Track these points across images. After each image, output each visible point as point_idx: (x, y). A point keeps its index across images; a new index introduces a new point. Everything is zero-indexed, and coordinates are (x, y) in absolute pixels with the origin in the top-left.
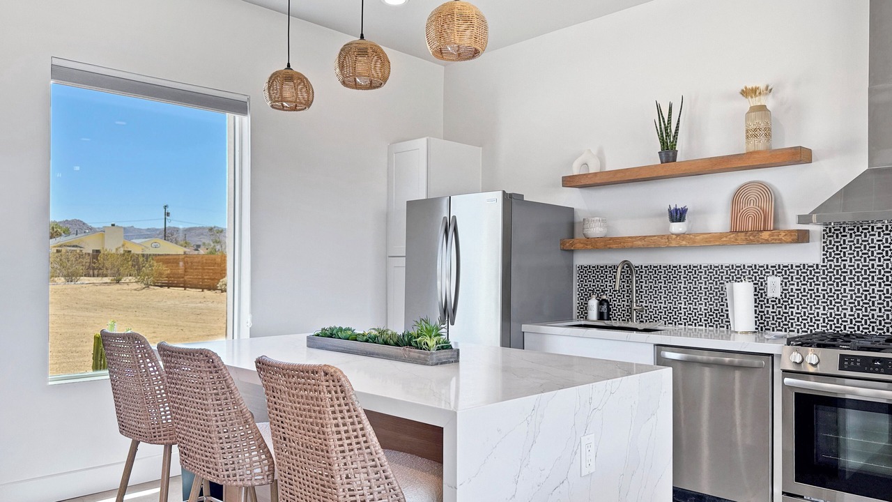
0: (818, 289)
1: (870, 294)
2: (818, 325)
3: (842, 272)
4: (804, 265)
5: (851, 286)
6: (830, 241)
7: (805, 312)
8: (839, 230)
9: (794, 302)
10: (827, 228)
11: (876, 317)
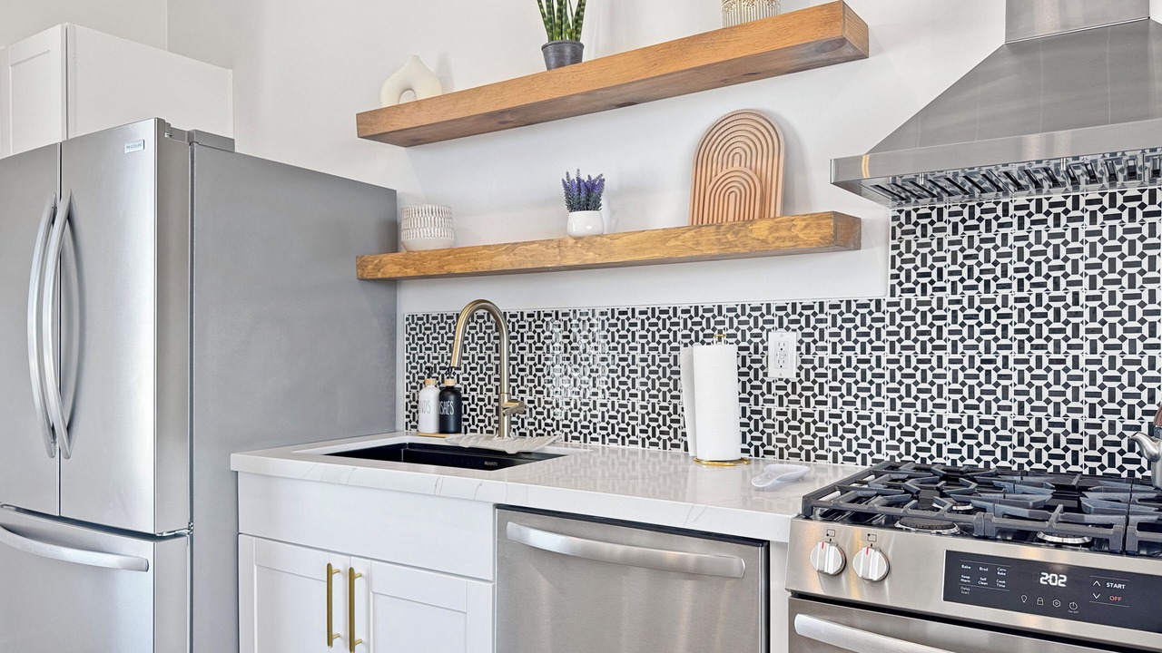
0: (878, 359)
1: (997, 369)
2: (879, 443)
3: (935, 318)
4: (849, 303)
5: (955, 351)
6: (908, 243)
7: (849, 414)
8: (928, 216)
9: (826, 390)
10: (900, 211)
11: (1010, 425)
